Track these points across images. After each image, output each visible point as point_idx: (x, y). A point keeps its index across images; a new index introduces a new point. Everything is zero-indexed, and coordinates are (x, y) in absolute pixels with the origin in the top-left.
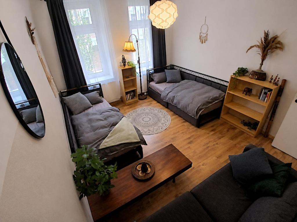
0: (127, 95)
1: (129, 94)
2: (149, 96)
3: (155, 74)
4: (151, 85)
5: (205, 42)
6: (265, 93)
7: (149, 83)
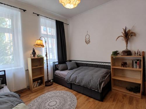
0: (34, 83)
1: (37, 82)
2: (55, 82)
3: (59, 65)
4: (57, 73)
5: (89, 43)
6: (136, 63)
7: (55, 71)
